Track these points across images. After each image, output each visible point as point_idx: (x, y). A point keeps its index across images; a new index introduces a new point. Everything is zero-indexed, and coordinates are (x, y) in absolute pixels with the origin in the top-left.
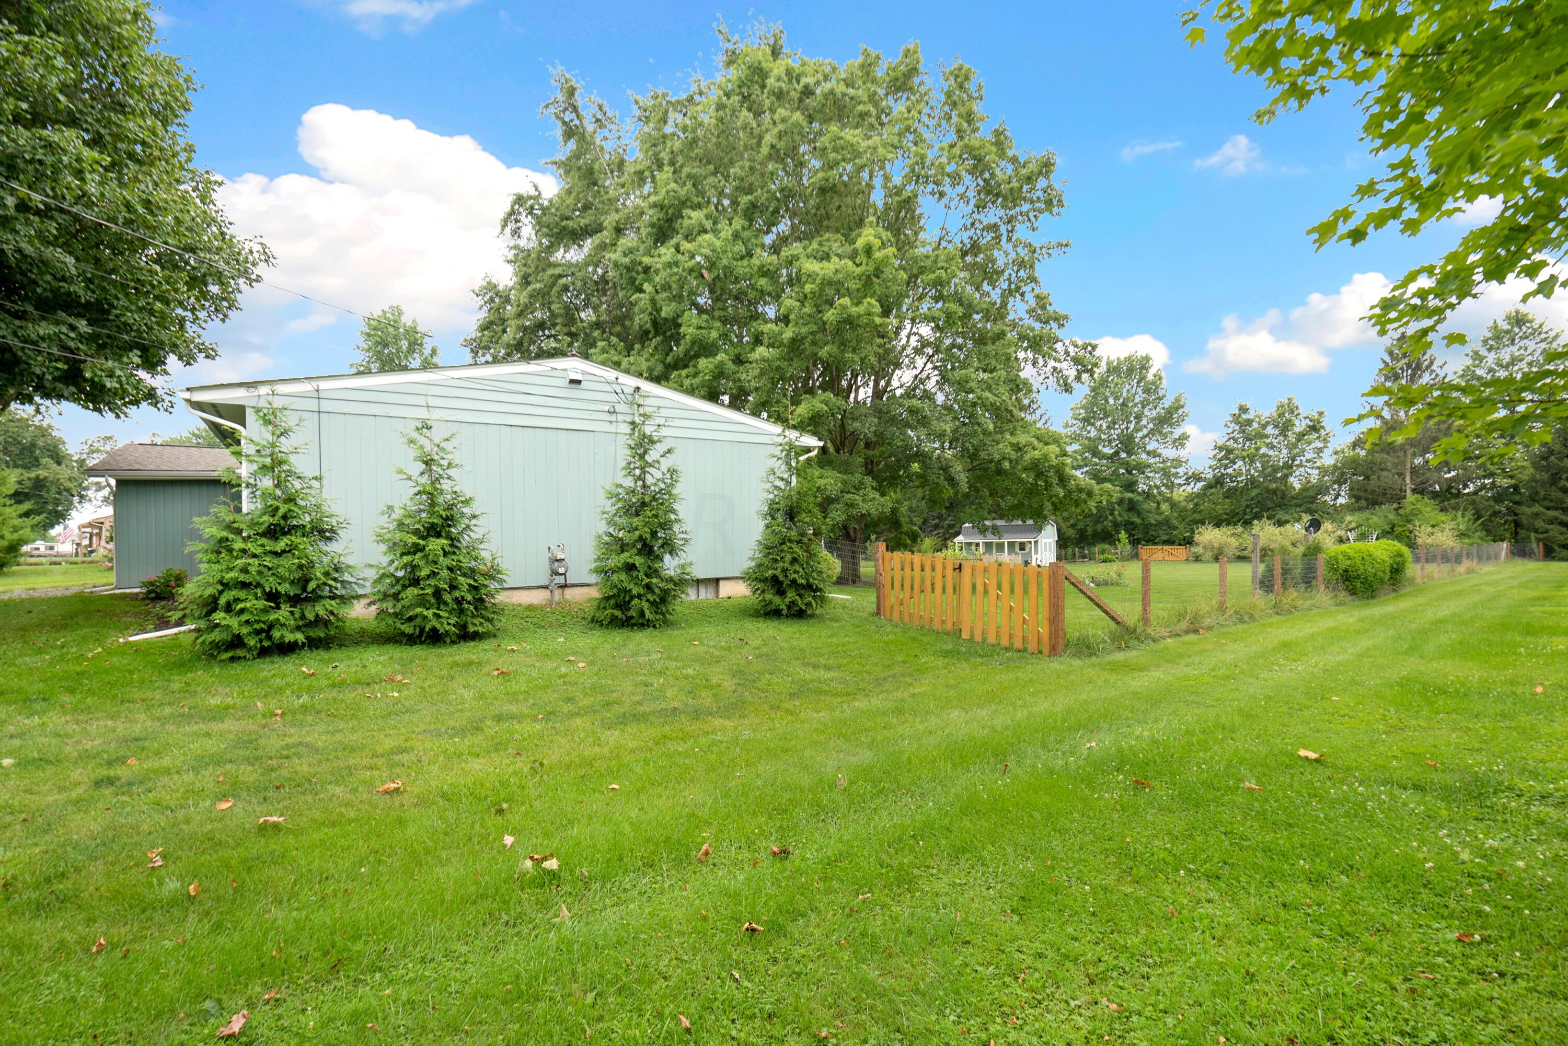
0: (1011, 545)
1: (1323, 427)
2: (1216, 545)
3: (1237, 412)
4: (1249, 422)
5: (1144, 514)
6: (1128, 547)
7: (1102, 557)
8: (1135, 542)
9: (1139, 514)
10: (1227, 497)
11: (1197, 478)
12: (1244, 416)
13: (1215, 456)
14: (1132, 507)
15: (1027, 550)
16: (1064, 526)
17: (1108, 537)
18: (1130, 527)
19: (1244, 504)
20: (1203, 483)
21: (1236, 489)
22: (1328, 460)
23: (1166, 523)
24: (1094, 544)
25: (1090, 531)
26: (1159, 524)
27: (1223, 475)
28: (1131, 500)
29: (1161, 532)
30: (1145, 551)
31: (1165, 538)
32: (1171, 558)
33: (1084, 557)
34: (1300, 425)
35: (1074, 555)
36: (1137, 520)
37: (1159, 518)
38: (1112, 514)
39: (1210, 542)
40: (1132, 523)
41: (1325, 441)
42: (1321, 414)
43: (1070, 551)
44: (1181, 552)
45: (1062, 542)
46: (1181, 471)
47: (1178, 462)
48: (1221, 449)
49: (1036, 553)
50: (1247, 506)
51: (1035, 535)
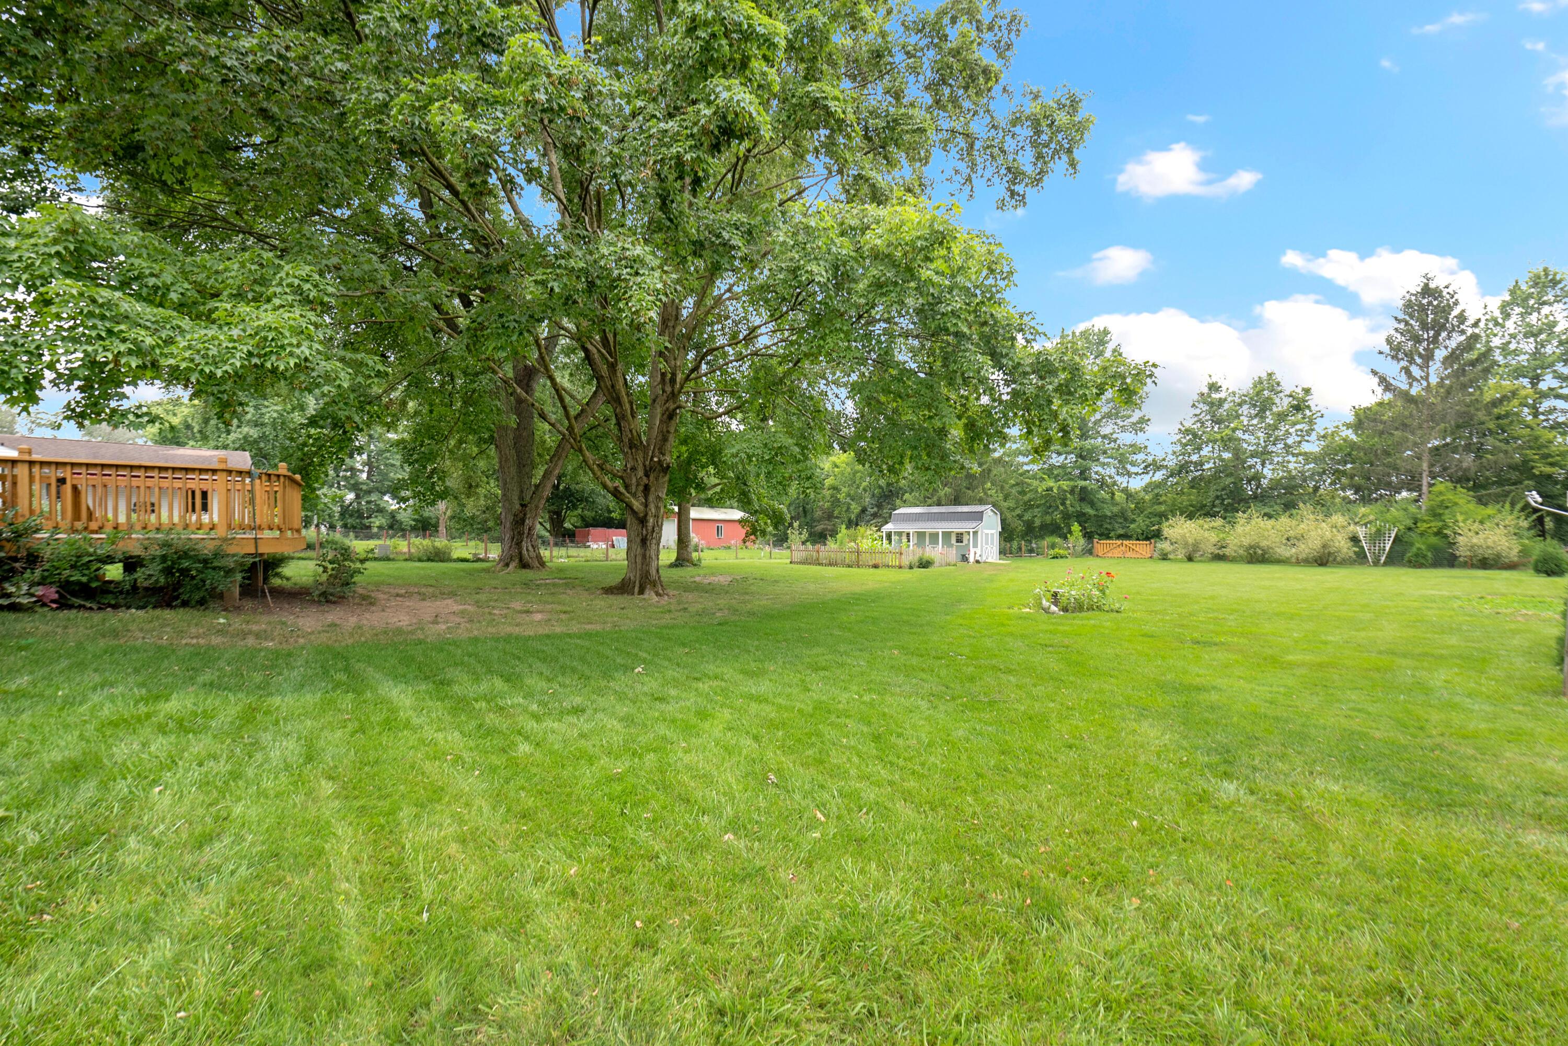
0: (947, 535)
1: (1309, 407)
2: (1190, 541)
3: (1206, 390)
4: (1221, 402)
5: (1099, 504)
6: (1082, 541)
7: (1052, 552)
8: (1088, 536)
9: (1092, 504)
10: (1192, 487)
11: (1156, 466)
12: (1216, 396)
13: (1179, 441)
14: (1084, 496)
15: (965, 542)
16: (1009, 515)
17: (1059, 530)
18: (1081, 518)
19: (1212, 494)
20: (1164, 472)
21: (1201, 478)
22: (1313, 447)
23: (1123, 515)
24: (1042, 537)
25: (1037, 522)
26: (1114, 517)
27: (1187, 462)
28: (1083, 489)
29: (1117, 526)
30: (1100, 545)
31: (1121, 531)
32: (1129, 554)
33: (1031, 551)
34: (1282, 404)
35: (1020, 549)
36: (1092, 512)
37: (1115, 509)
38: (1063, 504)
39: (1184, 536)
40: (1084, 514)
41: (1311, 422)
42: (1307, 391)
43: (1015, 544)
44: (1143, 548)
45: (1007, 534)
46: (1140, 457)
47: (1136, 449)
48: (1187, 431)
49: (975, 546)
50: (1217, 497)
51: (974, 525)
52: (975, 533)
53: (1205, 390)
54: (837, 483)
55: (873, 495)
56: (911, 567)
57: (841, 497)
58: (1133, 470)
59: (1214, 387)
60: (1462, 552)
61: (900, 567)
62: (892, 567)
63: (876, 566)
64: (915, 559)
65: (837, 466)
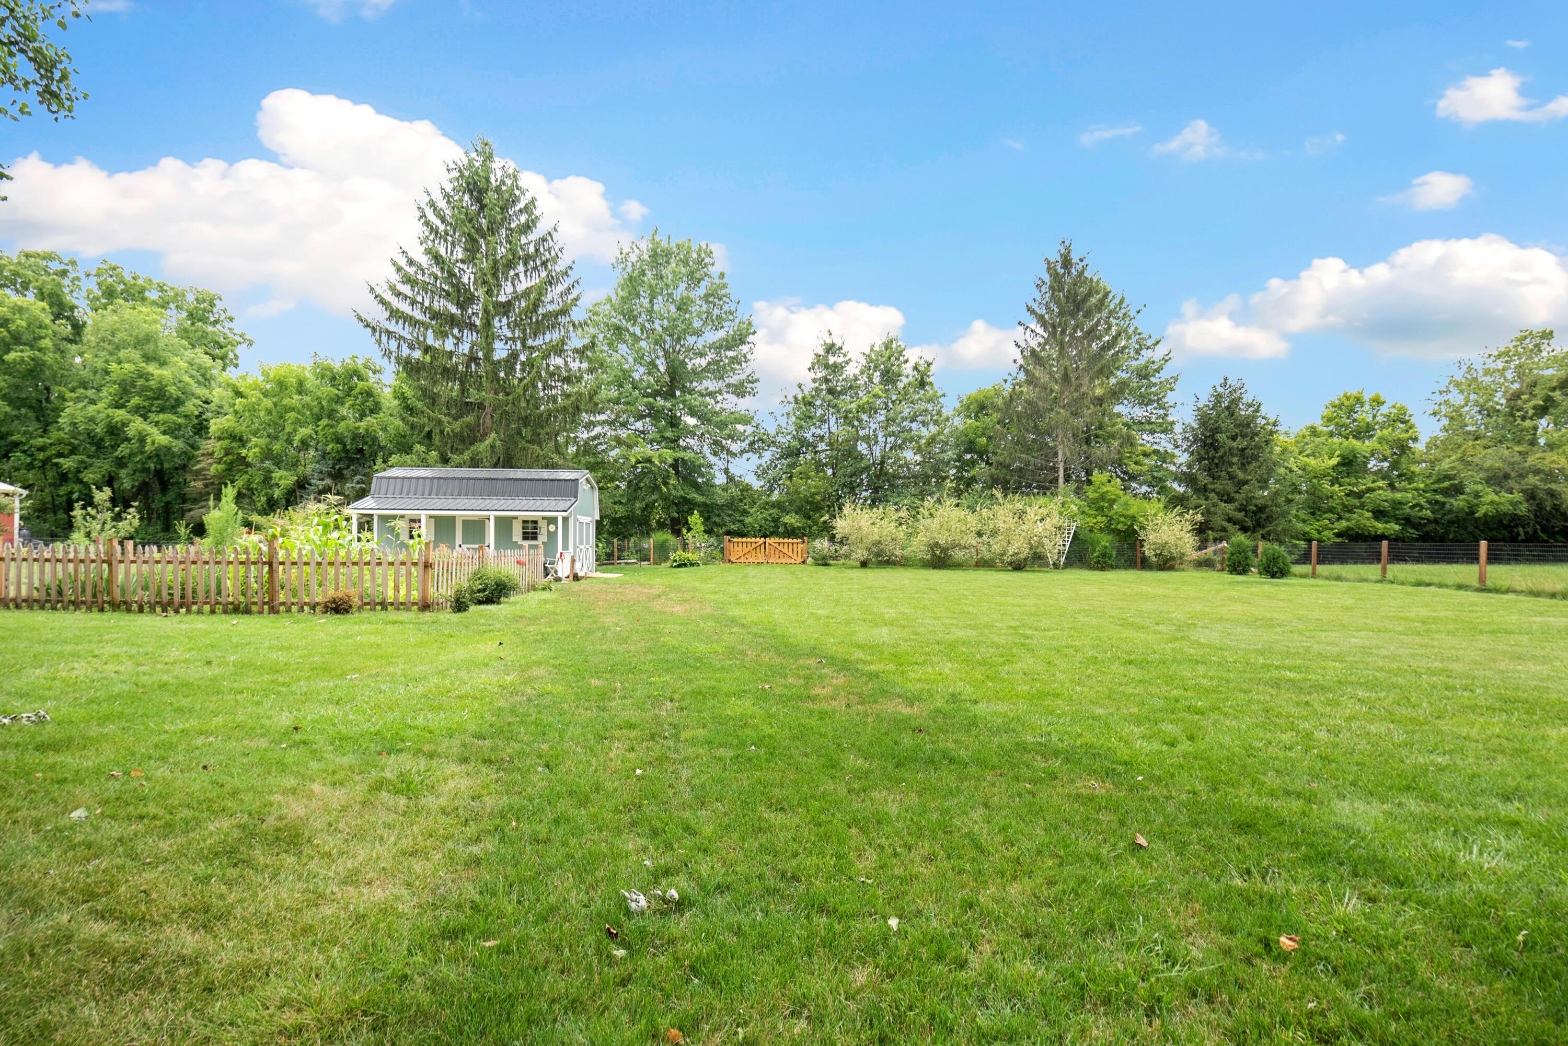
0: (504, 524)
1: (932, 383)
6: (710, 541)
7: (674, 557)
8: (714, 532)
15: (543, 538)
17: (672, 523)
30: (737, 547)
34: (907, 377)
35: (612, 552)
44: (793, 549)
45: (606, 527)
51: (563, 505)
52: (565, 520)
53: (821, 352)
54: (241, 429)
55: (324, 455)
56: (459, 606)
57: (251, 453)
58: (735, 447)
59: (831, 349)
60: (1148, 552)
61: (425, 606)
62: (399, 606)
63: (338, 607)
64: (462, 580)
65: (239, 394)
